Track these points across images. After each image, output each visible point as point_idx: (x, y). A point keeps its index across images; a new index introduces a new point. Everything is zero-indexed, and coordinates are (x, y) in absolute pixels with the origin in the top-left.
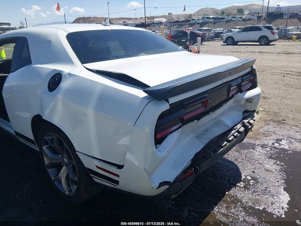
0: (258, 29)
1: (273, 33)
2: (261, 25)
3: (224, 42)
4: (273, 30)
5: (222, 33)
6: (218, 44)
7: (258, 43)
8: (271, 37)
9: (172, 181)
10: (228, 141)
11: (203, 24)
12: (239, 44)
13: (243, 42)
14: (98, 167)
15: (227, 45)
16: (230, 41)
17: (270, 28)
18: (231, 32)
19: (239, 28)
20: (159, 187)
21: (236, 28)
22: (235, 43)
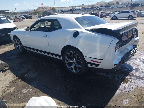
0: (128, 12)
1: (135, 14)
2: (129, 10)
3: (112, 18)
4: (135, 12)
5: (110, 14)
6: (109, 19)
7: (128, 19)
8: (134, 16)
9: (117, 64)
10: (131, 54)
11: (100, 10)
12: (119, 19)
13: (120, 18)
14: (92, 61)
15: (113, 19)
16: (114, 18)
17: (133, 12)
18: (115, 13)
19: (118, 12)
20: (114, 66)
21: (117, 12)
22: (117, 19)
